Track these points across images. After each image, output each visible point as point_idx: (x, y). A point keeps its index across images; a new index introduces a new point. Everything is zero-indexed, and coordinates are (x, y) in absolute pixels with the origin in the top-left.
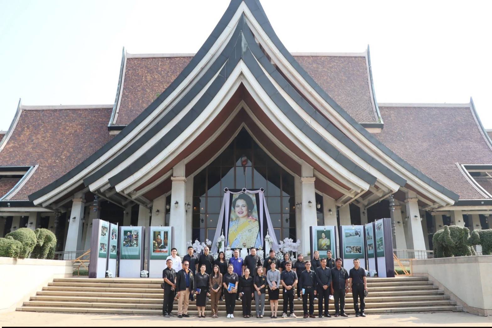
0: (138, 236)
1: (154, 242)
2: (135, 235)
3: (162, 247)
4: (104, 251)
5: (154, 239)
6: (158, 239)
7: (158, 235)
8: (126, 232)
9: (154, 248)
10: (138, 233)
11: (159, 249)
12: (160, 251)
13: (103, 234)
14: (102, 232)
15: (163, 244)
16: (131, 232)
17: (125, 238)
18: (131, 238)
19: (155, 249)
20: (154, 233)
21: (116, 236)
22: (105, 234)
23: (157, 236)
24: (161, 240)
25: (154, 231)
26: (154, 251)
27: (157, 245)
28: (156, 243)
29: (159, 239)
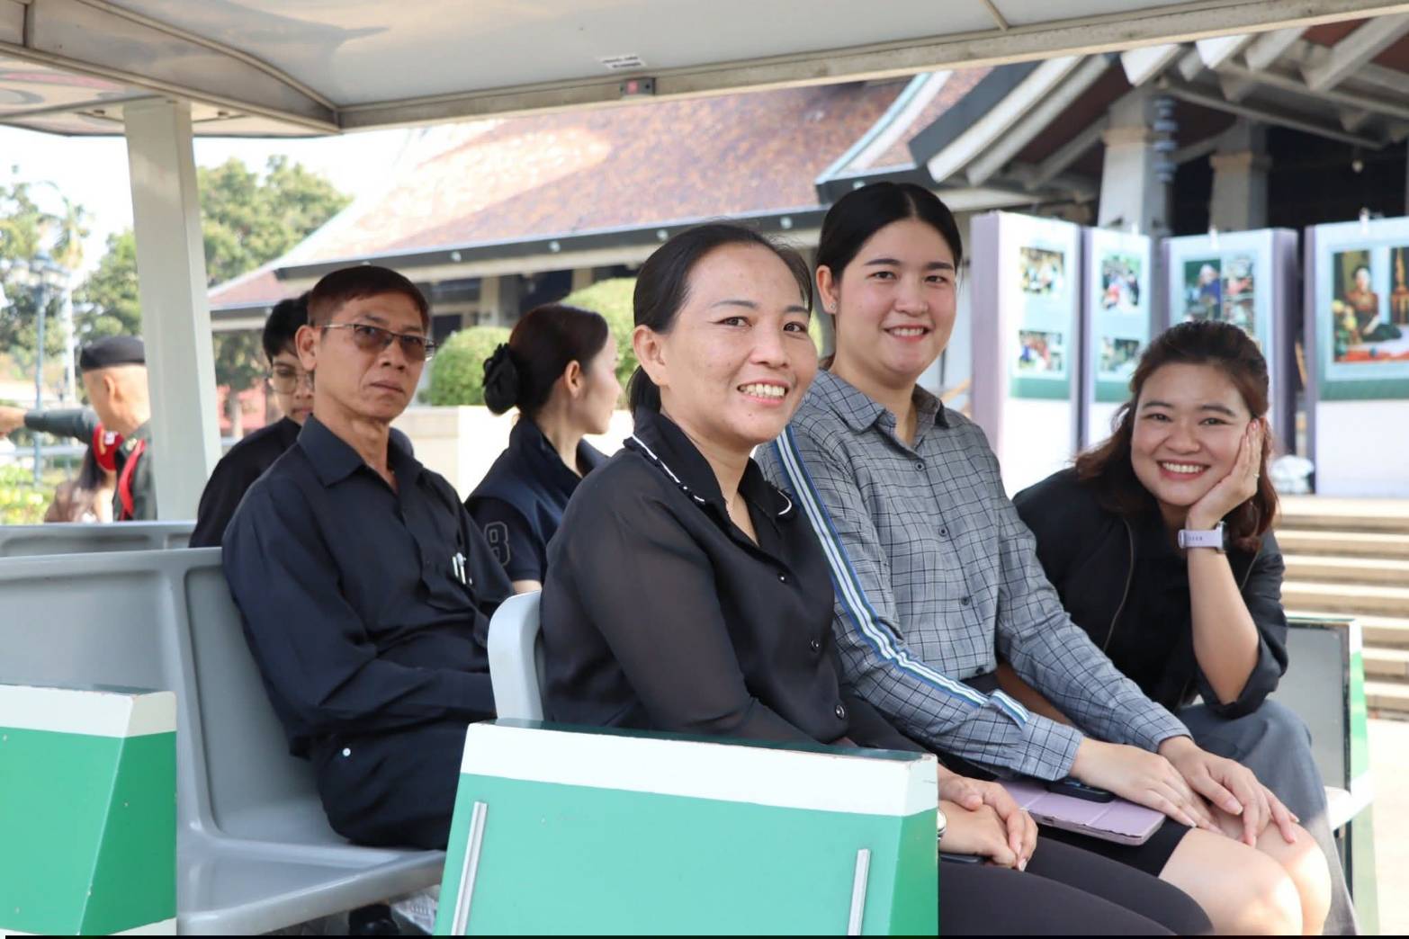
0: (1252, 283)
1: (1339, 306)
2: (1241, 279)
3: (1384, 333)
4: (1049, 367)
5: (1340, 292)
6: (1357, 289)
7: (1359, 267)
8: (1192, 270)
9: (1337, 340)
10: (1250, 268)
11: (1366, 347)
12: (1372, 356)
13: (1034, 286)
14: (1026, 275)
15: (1383, 316)
16: (1216, 264)
17: (1191, 296)
18: (1218, 295)
19: (1343, 348)
20: (1338, 258)
21: (1135, 289)
22: (1049, 286)
23: (1354, 275)
24: (1375, 298)
25: (1339, 249)
26: (1338, 356)
27: (1351, 322)
28: (1349, 311)
29: (1362, 294)
